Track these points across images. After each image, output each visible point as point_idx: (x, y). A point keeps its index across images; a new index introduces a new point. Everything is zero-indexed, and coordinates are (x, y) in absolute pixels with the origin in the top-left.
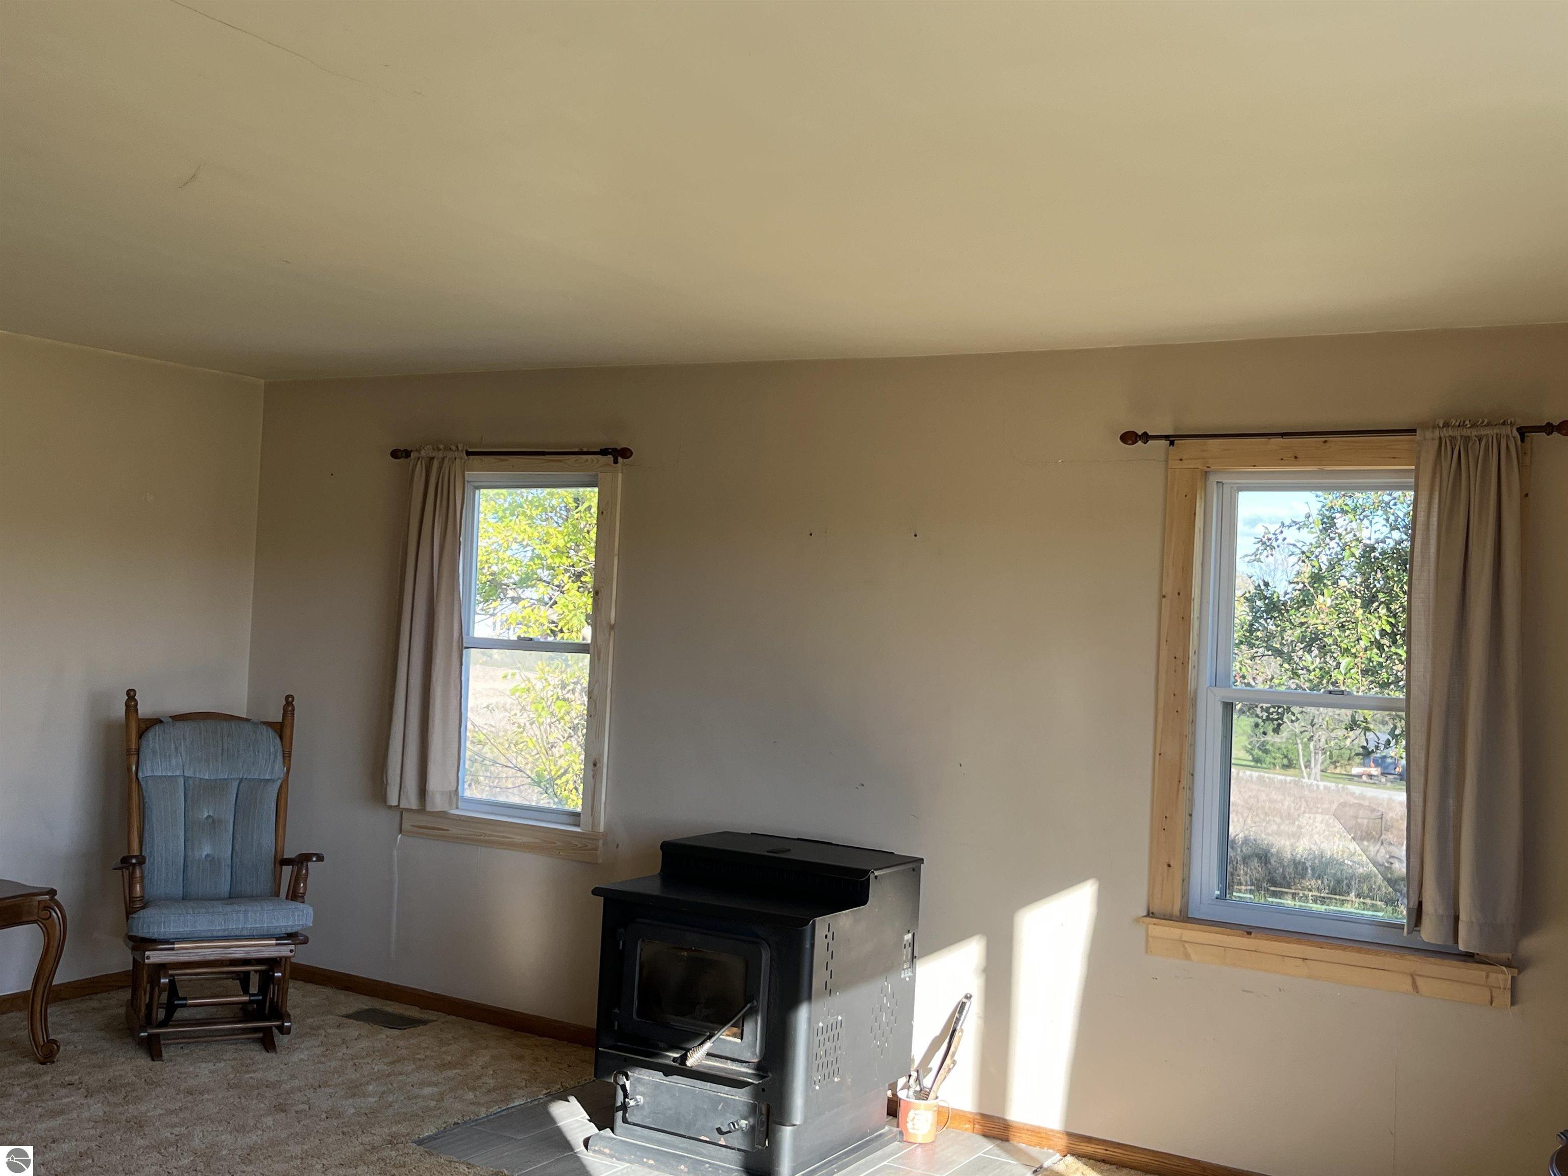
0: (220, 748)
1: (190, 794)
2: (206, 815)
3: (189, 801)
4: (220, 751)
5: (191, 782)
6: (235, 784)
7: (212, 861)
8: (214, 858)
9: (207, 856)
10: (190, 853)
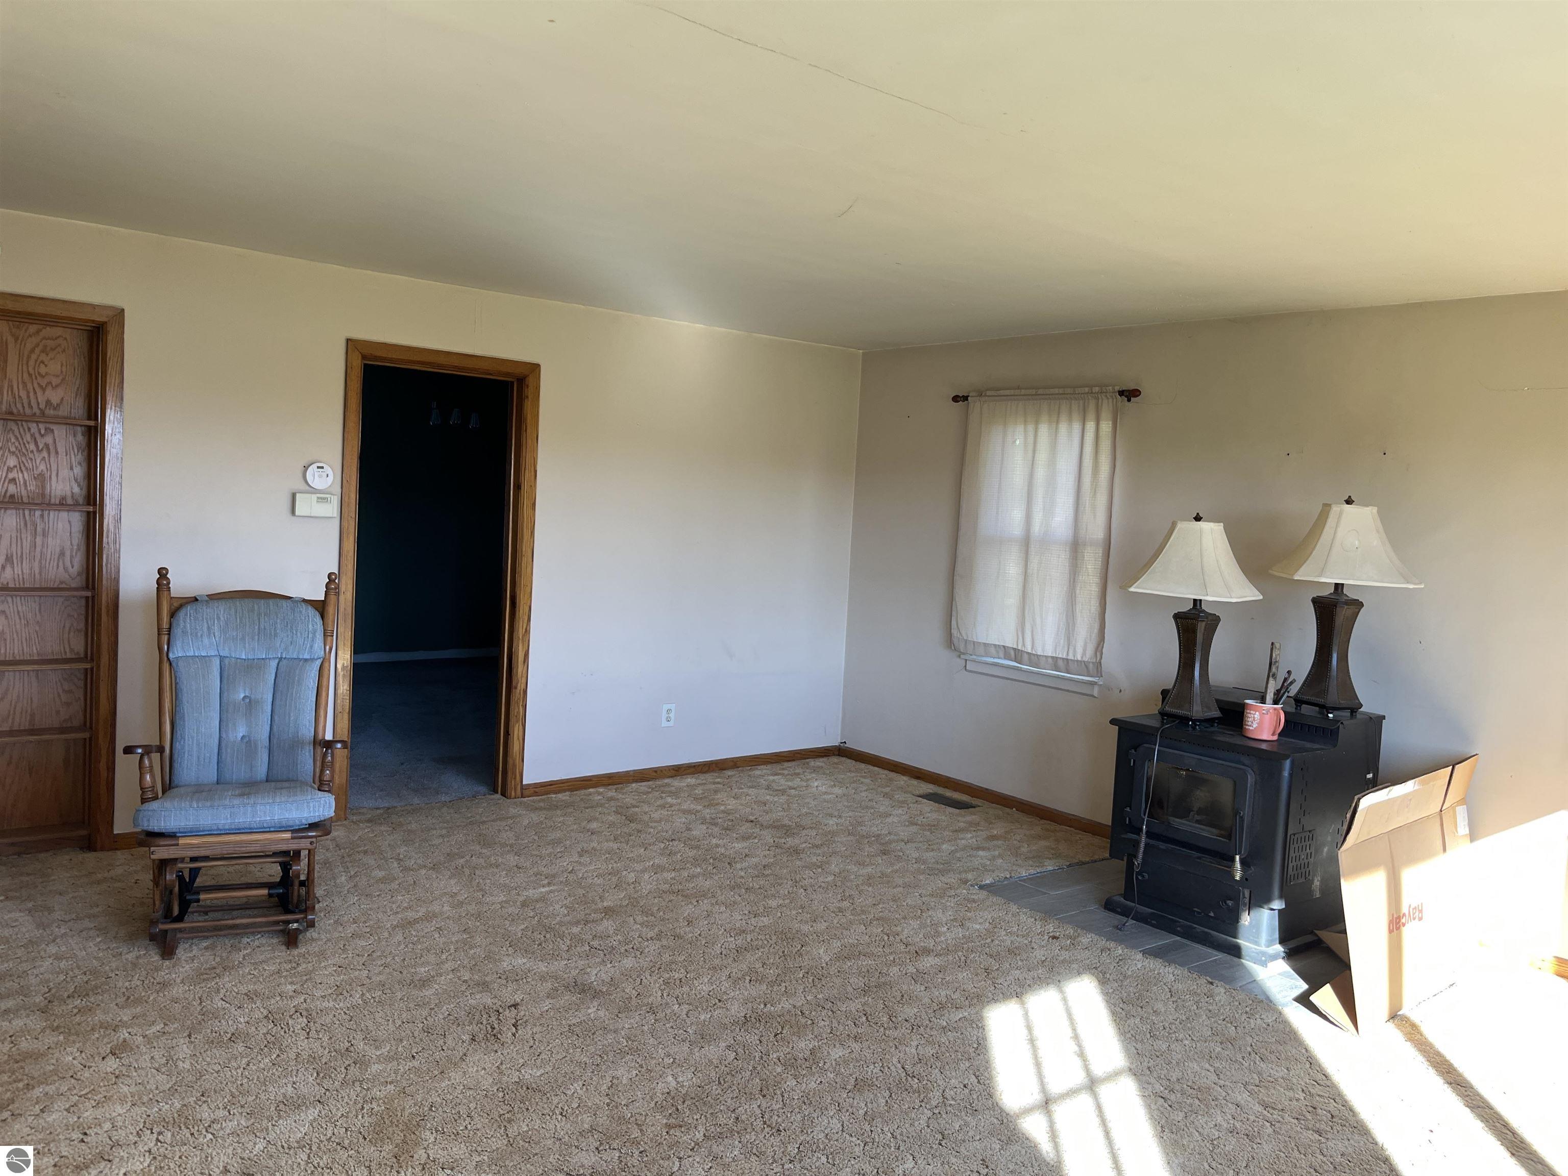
0: (256, 627)
1: (225, 674)
2: (242, 696)
3: (225, 681)
4: (256, 631)
5: (227, 661)
6: (274, 664)
7: (249, 742)
8: (250, 740)
9: (243, 737)
10: (224, 736)
